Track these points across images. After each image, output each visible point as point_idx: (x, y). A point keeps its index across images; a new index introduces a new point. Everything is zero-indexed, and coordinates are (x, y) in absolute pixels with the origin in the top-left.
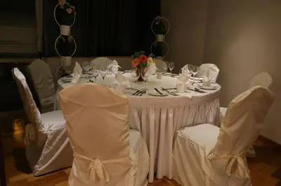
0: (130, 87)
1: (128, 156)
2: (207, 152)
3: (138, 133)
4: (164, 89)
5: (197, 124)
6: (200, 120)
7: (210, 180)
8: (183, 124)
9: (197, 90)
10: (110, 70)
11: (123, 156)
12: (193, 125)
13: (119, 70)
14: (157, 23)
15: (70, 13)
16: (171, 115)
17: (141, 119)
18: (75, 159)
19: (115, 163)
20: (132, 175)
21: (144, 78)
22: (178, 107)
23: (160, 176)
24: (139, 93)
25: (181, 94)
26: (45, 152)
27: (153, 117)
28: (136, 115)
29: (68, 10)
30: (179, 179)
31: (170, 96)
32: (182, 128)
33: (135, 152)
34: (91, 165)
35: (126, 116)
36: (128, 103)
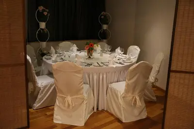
0: (83, 61)
1: (83, 94)
2: (122, 94)
3: (88, 86)
4: (102, 63)
5: (120, 81)
6: (121, 79)
7: (123, 107)
8: (112, 81)
9: (120, 63)
10: (72, 51)
11: (81, 94)
12: (117, 82)
13: (78, 50)
14: (103, 17)
15: (46, 15)
16: (105, 76)
17: (89, 78)
18: (57, 97)
19: (77, 98)
20: (85, 103)
21: (92, 57)
22: (109, 72)
23: (100, 109)
24: (89, 65)
25: (111, 65)
26: (39, 97)
27: (95, 77)
28: (87, 76)
29: (44, 13)
30: (110, 110)
31: (105, 66)
32: (111, 83)
33: (86, 93)
34: (66, 99)
35: (82, 75)
36: (82, 69)
